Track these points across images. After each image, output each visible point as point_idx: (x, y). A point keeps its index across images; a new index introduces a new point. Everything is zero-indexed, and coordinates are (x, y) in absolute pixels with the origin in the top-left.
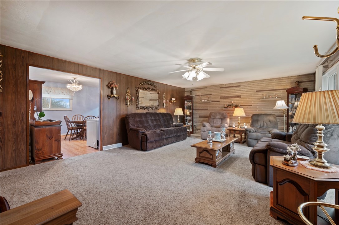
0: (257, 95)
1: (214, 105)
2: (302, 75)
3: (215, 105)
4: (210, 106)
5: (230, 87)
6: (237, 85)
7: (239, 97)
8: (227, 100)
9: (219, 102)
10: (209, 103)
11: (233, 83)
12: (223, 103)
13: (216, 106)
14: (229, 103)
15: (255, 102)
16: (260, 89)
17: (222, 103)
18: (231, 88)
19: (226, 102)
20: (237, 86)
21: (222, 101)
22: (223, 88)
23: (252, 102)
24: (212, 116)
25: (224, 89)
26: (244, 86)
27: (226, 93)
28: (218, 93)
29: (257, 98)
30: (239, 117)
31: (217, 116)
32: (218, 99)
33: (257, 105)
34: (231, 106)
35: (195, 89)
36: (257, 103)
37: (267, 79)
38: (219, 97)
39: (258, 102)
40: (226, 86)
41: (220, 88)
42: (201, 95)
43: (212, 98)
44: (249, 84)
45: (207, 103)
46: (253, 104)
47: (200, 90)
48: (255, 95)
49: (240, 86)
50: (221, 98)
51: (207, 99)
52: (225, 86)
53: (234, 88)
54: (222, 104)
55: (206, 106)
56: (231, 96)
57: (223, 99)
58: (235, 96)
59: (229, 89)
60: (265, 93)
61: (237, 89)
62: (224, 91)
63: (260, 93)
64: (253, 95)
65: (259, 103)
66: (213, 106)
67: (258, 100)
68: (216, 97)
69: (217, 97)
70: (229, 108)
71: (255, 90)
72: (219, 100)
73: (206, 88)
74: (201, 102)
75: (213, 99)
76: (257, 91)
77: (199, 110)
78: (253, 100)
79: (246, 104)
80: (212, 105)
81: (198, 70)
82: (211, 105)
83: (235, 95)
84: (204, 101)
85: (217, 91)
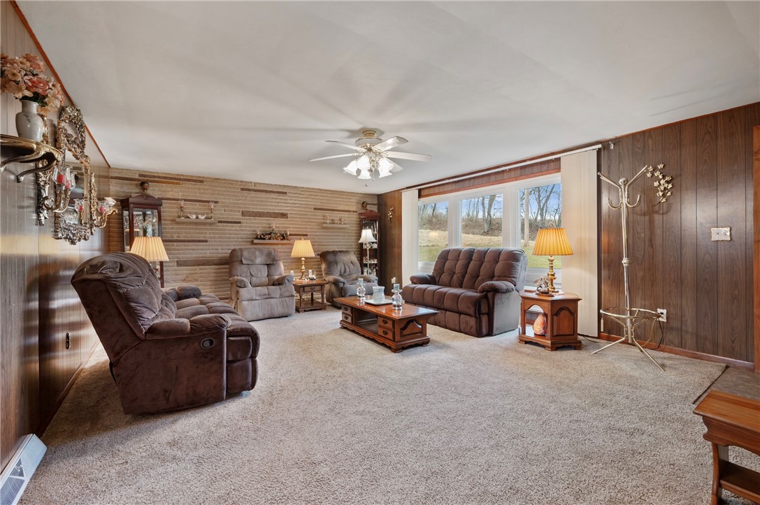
0: (316, 215)
1: (225, 230)
2: (367, 194)
3: (229, 230)
4: (213, 233)
5: (266, 191)
6: (280, 190)
7: (284, 215)
8: (260, 220)
9: (239, 223)
10: (211, 224)
11: (271, 185)
12: (250, 227)
13: (230, 234)
14: (265, 227)
15: (312, 228)
16: (319, 205)
17: (246, 227)
18: (268, 195)
19: (259, 225)
20: (281, 192)
21: (247, 223)
22: (250, 190)
23: (307, 228)
24: (245, 258)
25: (253, 194)
26: (293, 195)
27: (256, 205)
28: (237, 200)
29: (316, 222)
30: (303, 259)
31: (256, 257)
32: (238, 216)
33: (316, 235)
34: (273, 235)
35: (159, 177)
36: (316, 232)
37: (330, 191)
38: (239, 212)
39: (317, 229)
40: (255, 188)
41: (242, 189)
42: (185, 200)
43: (220, 213)
44: (302, 193)
45: (205, 224)
46: (310, 232)
47: (179, 184)
48: (313, 215)
49: (286, 193)
50: (243, 214)
51: (208, 214)
52: (253, 188)
53: (274, 196)
54: (246, 230)
55: (202, 233)
56: (268, 213)
57: (250, 216)
58: (277, 213)
59: (263, 195)
60: (327, 214)
61: (281, 199)
62: (251, 197)
63: (320, 213)
64: (310, 215)
65: (319, 232)
66: (223, 234)
67: (318, 225)
68: (231, 211)
69: (235, 211)
70: (270, 239)
71: (313, 207)
72: (239, 219)
73: (202, 182)
74: (187, 220)
75: (222, 214)
76: (315, 209)
77: (175, 243)
78: (309, 225)
79: (297, 231)
80: (221, 230)
81: (379, 154)
82: (217, 229)
83: (277, 211)
84: (197, 218)
85: (234, 196)
